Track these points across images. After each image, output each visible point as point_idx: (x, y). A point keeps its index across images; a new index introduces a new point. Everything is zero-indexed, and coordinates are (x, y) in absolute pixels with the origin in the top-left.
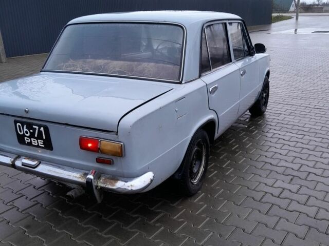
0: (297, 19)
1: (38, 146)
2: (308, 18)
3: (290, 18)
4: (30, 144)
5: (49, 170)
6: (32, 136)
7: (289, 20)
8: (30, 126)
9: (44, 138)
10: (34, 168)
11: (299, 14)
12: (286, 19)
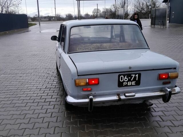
0: (40, 25)
1: (132, 85)
2: (45, 24)
3: (35, 24)
4: (127, 85)
5: (143, 95)
6: (129, 80)
7: (35, 26)
8: (129, 76)
9: (137, 80)
10: (134, 96)
11: (40, 22)
12: (34, 25)
